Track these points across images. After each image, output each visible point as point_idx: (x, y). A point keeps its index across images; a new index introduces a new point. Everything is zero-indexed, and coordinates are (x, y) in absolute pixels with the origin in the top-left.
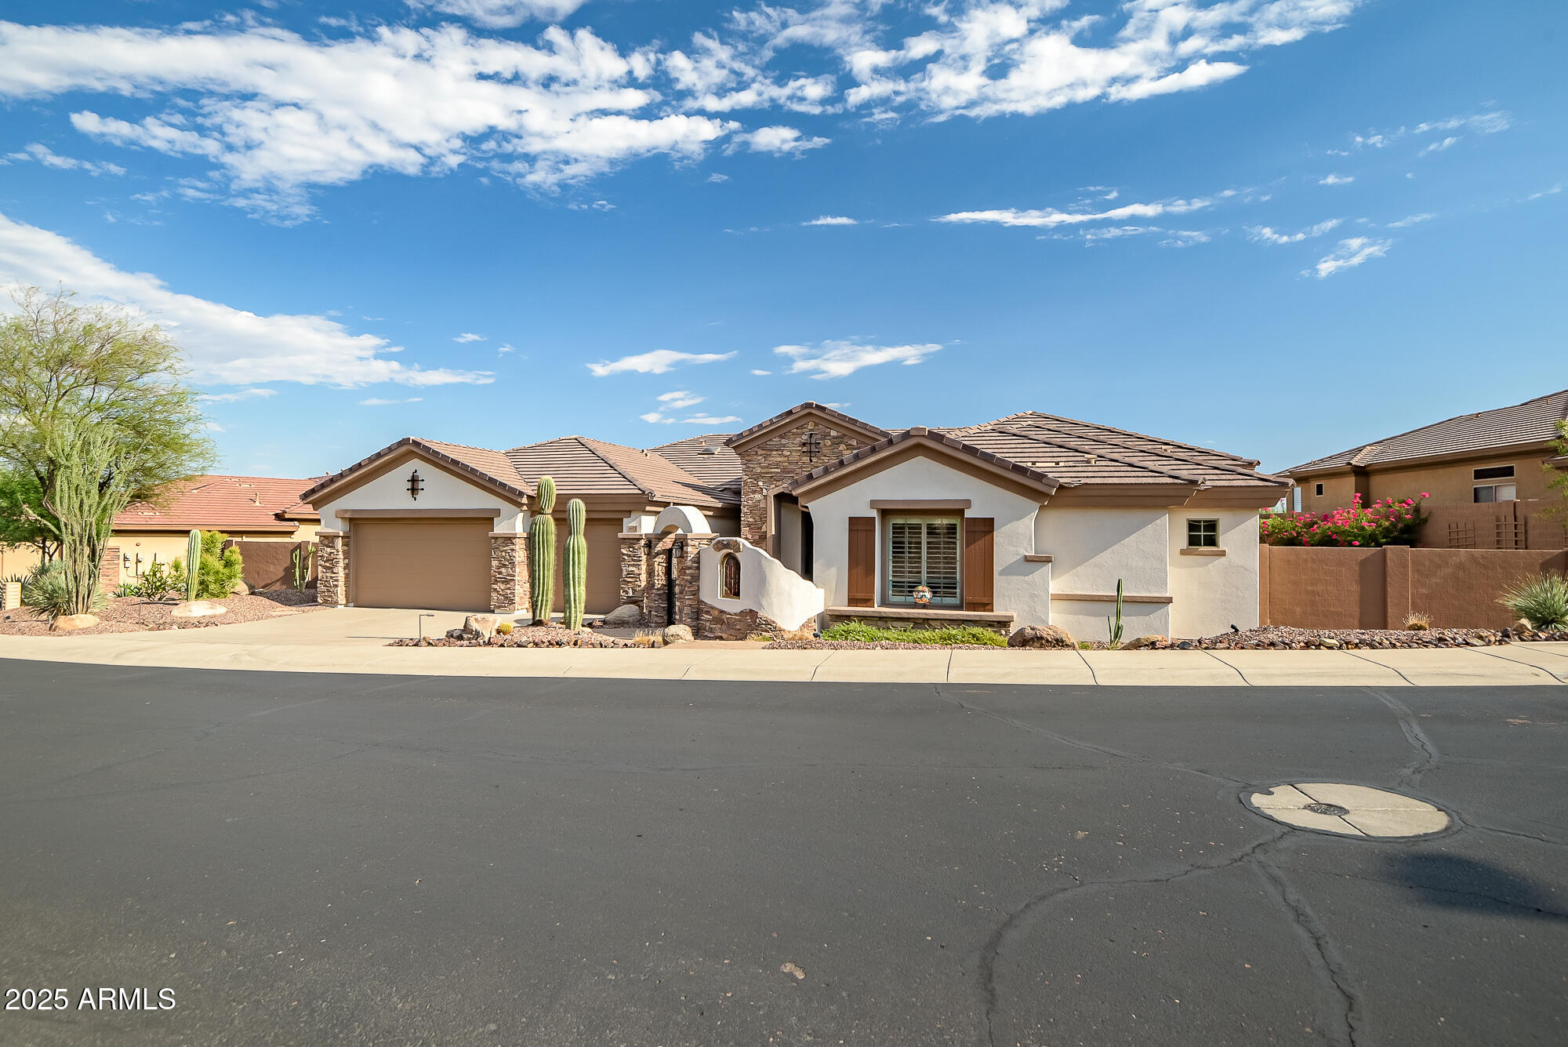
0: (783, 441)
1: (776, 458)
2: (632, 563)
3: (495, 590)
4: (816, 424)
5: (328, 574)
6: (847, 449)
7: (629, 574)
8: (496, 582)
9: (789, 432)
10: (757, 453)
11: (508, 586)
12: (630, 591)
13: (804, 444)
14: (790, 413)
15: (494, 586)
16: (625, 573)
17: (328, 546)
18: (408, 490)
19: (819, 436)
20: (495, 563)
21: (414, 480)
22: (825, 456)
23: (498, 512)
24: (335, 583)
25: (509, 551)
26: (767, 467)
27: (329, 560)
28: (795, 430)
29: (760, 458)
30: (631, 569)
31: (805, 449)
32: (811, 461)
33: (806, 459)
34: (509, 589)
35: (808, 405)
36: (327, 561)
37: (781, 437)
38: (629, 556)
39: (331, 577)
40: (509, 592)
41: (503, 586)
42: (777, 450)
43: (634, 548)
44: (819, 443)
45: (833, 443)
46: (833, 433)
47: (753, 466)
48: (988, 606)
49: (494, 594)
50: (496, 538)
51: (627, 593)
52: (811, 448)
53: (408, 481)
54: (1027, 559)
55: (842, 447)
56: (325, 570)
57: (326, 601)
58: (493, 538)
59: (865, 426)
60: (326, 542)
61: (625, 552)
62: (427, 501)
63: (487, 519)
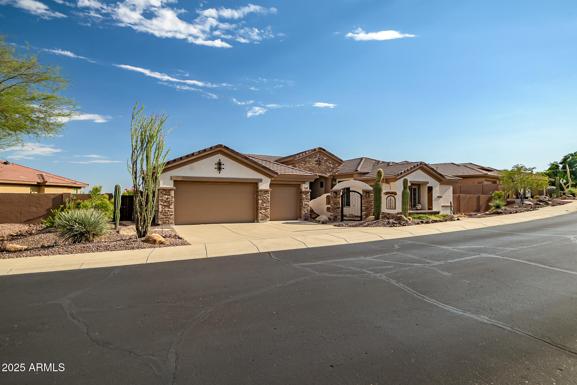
0: (310, 159)
1: (308, 165)
2: (306, 201)
3: (261, 213)
4: (320, 155)
5: (166, 209)
6: (329, 164)
7: (305, 205)
8: (261, 209)
9: (312, 156)
10: (302, 163)
11: (266, 211)
12: (306, 211)
13: (317, 161)
14: (315, 150)
15: (261, 211)
16: (304, 204)
17: (165, 195)
18: (216, 168)
19: (321, 159)
20: (260, 201)
21: (219, 164)
22: (323, 165)
23: (261, 180)
24: (171, 213)
25: (267, 196)
26: (305, 168)
27: (167, 202)
28: (314, 156)
29: (303, 164)
30: (306, 203)
31: (317, 163)
32: (319, 167)
33: (317, 166)
34: (267, 212)
35: (320, 148)
36: (165, 202)
37: (310, 158)
38: (305, 198)
39: (168, 211)
40: (267, 213)
41: (264, 211)
42: (308, 162)
43: (307, 195)
44: (321, 161)
45: (325, 162)
46: (325, 158)
47: (300, 167)
48: (431, 209)
49: (260, 215)
50: (261, 191)
51: (305, 211)
52: (319, 163)
53: (216, 164)
54: (438, 197)
55: (327, 163)
56: (163, 207)
57: (164, 223)
58: (260, 191)
59: (336, 157)
60: (164, 192)
61: (304, 197)
62: (225, 174)
63: (255, 184)
